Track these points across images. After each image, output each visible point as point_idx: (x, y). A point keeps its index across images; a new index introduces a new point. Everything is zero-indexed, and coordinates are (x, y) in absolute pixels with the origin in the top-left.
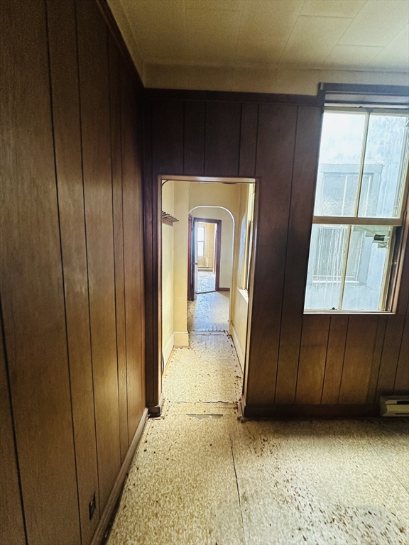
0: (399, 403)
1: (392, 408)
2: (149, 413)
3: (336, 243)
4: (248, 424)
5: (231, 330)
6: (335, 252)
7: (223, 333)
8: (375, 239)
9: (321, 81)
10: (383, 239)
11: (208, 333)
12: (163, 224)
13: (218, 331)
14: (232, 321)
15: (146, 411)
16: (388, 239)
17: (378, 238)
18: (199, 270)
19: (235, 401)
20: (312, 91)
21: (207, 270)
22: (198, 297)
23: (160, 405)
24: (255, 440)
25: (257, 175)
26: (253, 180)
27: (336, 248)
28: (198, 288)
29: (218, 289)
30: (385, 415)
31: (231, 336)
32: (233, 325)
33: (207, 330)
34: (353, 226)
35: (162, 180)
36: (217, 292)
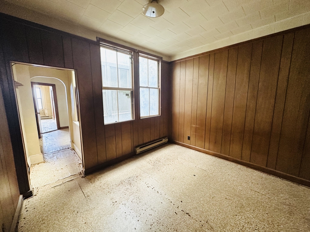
0: (140, 148)
1: (139, 150)
2: (23, 197)
3: (113, 97)
4: (87, 177)
5: (73, 146)
6: (113, 100)
7: (68, 149)
8: (126, 95)
9: (98, 36)
10: (128, 95)
11: (58, 152)
12: (16, 89)
13: (64, 149)
14: (72, 141)
15: (21, 196)
16: (130, 95)
17: (127, 95)
18: (41, 119)
19: (79, 172)
20: (95, 39)
21: (48, 118)
22: (44, 136)
23: (31, 189)
24: (90, 180)
25: (75, 68)
26: (74, 70)
27: (113, 98)
28: (42, 130)
29: (59, 128)
30: (137, 153)
31: (73, 149)
32: (73, 143)
33: (56, 150)
34: (118, 91)
35: (12, 63)
36: (59, 130)
